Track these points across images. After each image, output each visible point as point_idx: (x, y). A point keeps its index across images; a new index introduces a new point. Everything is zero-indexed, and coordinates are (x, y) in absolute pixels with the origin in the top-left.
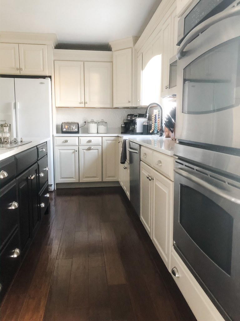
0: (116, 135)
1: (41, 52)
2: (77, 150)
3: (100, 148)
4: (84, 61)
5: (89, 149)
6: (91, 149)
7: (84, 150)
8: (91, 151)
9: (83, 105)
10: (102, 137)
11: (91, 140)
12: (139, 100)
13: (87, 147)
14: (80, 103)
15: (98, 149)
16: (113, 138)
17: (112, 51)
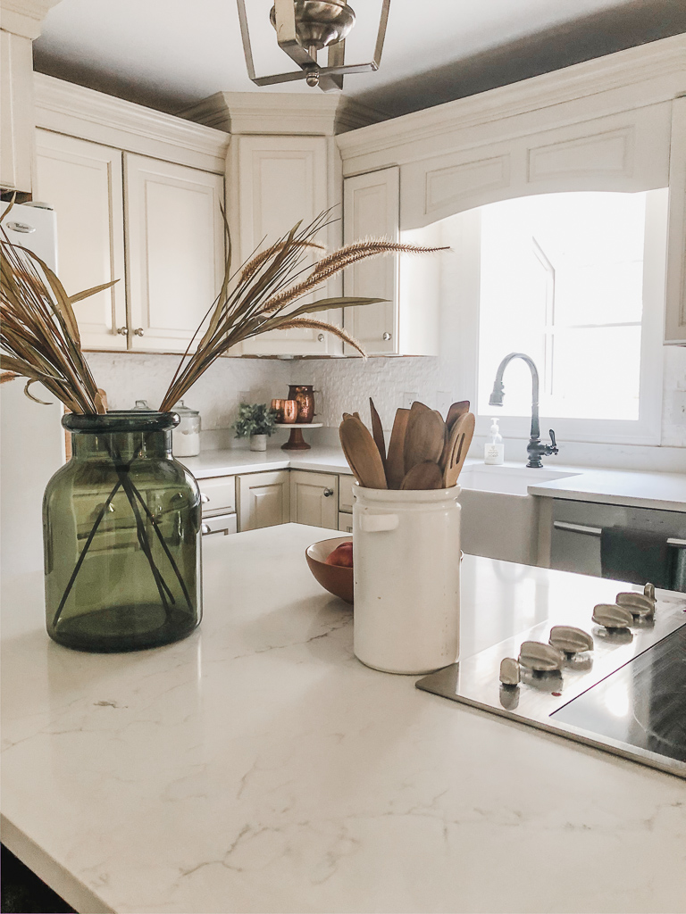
0: (283, 464)
3: (230, 523)
4: (123, 152)
9: (119, 342)
10: (236, 476)
12: (388, 337)
14: (111, 332)
15: (224, 530)
16: (271, 478)
17: (229, 132)
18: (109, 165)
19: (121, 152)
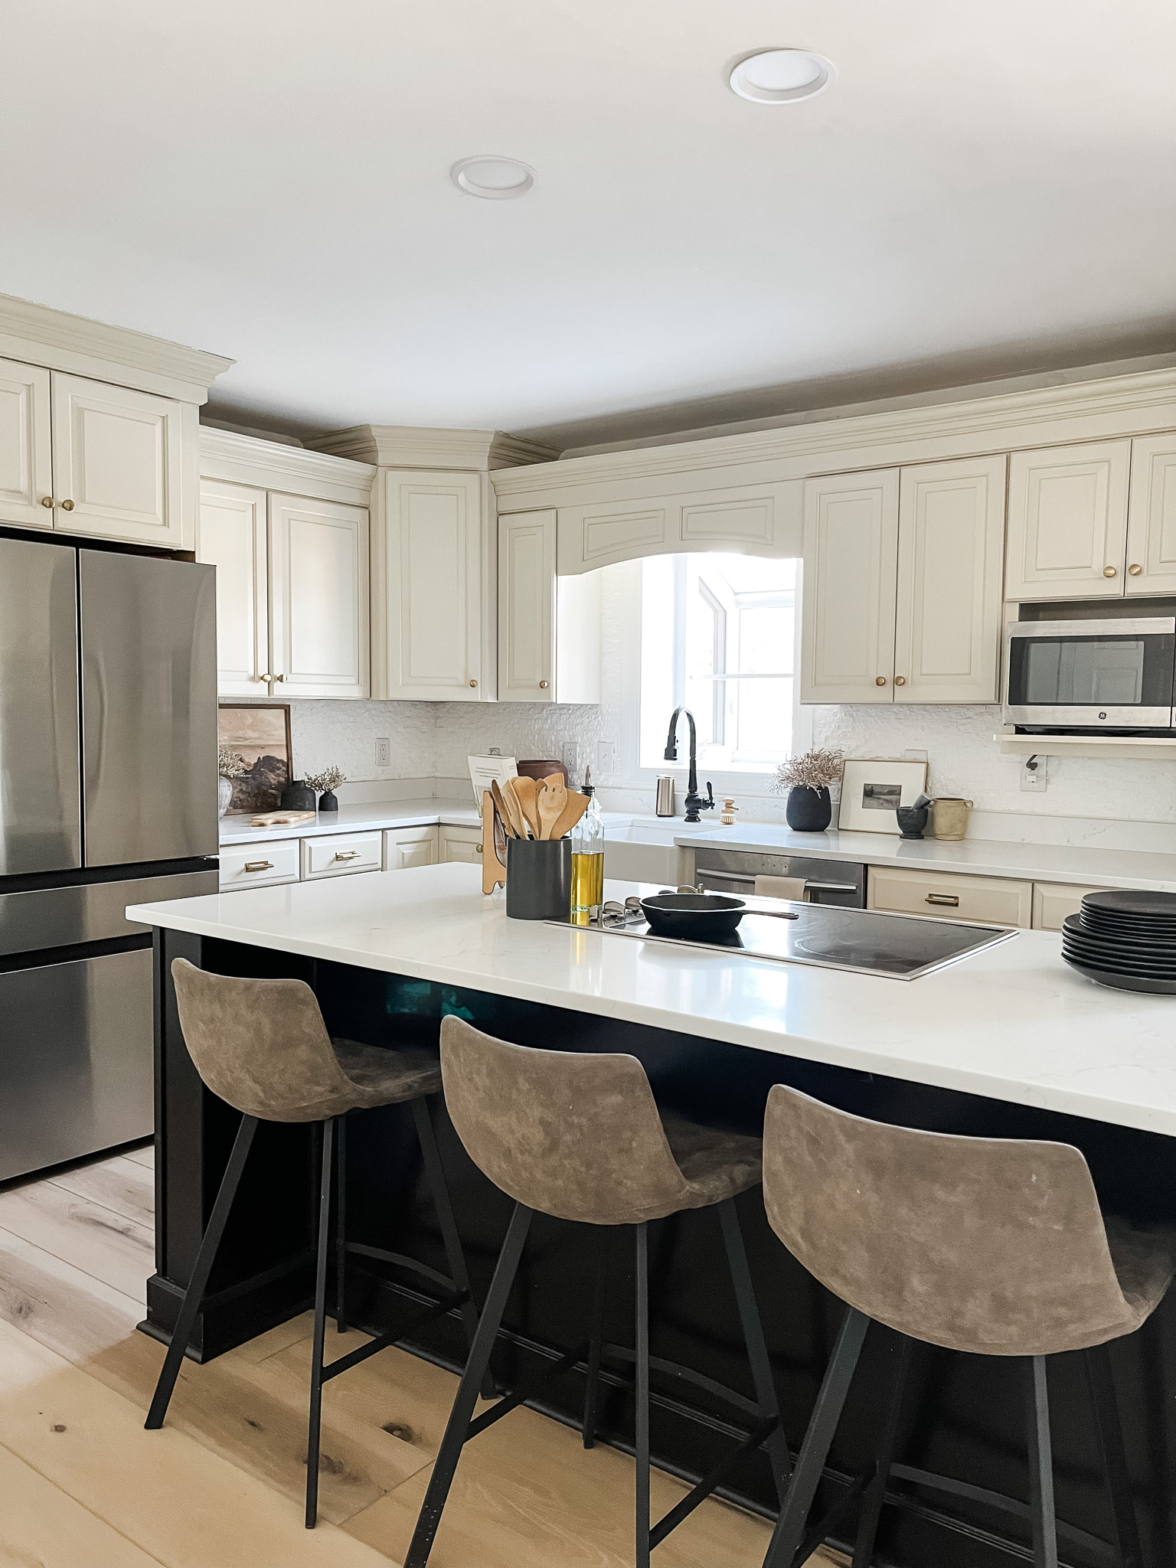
0: (432, 819)
1: (158, 428)
9: (261, 693)
10: (383, 830)
12: (546, 684)
14: (253, 679)
16: (420, 833)
17: (375, 465)
18: (254, 506)
19: (266, 492)
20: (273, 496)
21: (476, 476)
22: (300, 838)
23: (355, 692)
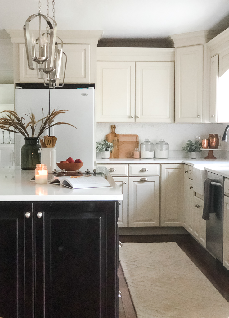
0: (181, 161)
1: (83, 53)
2: (127, 182)
3: (157, 179)
4: (135, 62)
5: (142, 181)
6: (145, 181)
7: (135, 182)
8: (145, 183)
9: (132, 120)
10: (160, 164)
11: (145, 169)
12: (213, 116)
13: (139, 179)
14: (129, 117)
15: (154, 181)
16: (176, 166)
17: (174, 47)
18: (130, 67)
19: (134, 62)
20: (137, 63)
21: (201, 47)
22: (128, 164)
23: (169, 120)
